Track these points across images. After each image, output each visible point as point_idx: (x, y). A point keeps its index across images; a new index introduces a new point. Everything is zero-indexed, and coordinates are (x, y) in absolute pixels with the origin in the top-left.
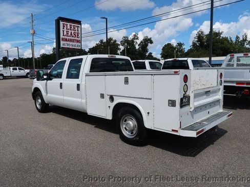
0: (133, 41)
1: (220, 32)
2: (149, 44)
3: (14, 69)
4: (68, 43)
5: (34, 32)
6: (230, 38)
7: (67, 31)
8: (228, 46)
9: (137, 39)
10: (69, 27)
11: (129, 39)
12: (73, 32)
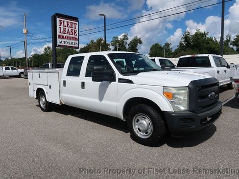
0: (122, 41)
1: (206, 33)
2: (139, 44)
3: (6, 69)
4: (65, 40)
5: (27, 31)
6: (215, 39)
7: (64, 28)
8: (214, 46)
9: (127, 39)
10: (66, 24)
11: (119, 39)
12: (70, 29)
